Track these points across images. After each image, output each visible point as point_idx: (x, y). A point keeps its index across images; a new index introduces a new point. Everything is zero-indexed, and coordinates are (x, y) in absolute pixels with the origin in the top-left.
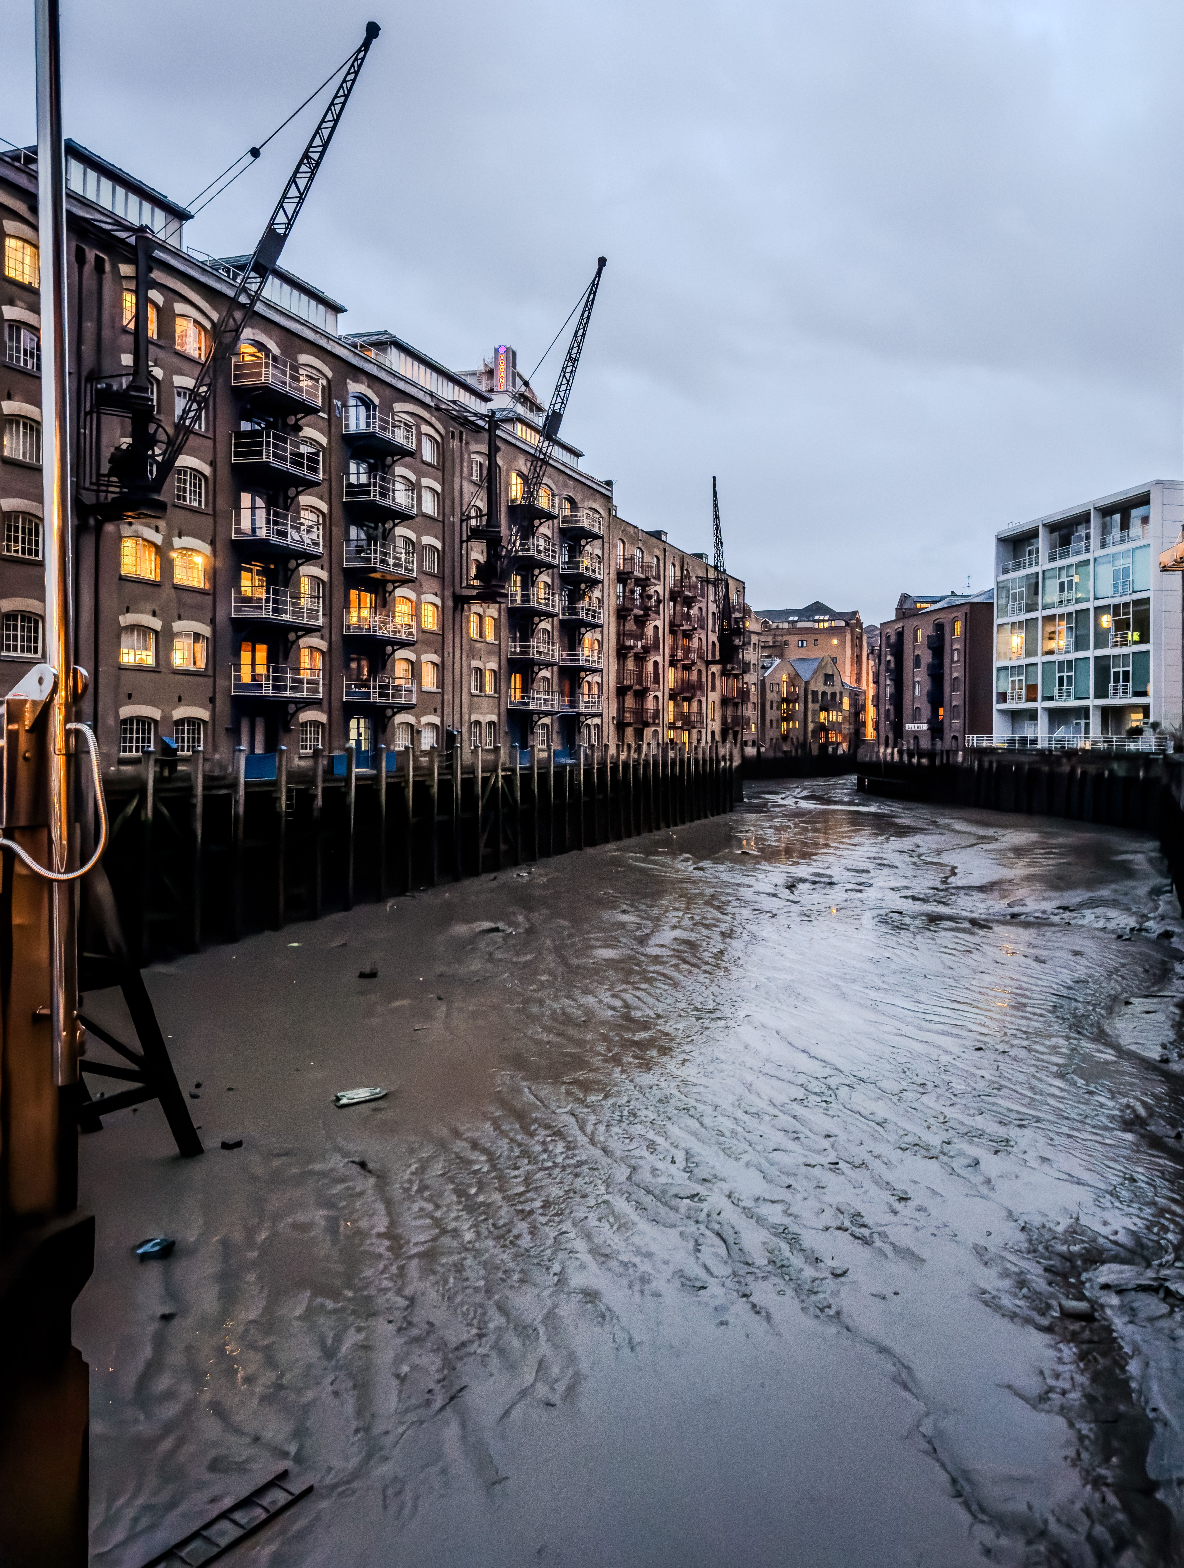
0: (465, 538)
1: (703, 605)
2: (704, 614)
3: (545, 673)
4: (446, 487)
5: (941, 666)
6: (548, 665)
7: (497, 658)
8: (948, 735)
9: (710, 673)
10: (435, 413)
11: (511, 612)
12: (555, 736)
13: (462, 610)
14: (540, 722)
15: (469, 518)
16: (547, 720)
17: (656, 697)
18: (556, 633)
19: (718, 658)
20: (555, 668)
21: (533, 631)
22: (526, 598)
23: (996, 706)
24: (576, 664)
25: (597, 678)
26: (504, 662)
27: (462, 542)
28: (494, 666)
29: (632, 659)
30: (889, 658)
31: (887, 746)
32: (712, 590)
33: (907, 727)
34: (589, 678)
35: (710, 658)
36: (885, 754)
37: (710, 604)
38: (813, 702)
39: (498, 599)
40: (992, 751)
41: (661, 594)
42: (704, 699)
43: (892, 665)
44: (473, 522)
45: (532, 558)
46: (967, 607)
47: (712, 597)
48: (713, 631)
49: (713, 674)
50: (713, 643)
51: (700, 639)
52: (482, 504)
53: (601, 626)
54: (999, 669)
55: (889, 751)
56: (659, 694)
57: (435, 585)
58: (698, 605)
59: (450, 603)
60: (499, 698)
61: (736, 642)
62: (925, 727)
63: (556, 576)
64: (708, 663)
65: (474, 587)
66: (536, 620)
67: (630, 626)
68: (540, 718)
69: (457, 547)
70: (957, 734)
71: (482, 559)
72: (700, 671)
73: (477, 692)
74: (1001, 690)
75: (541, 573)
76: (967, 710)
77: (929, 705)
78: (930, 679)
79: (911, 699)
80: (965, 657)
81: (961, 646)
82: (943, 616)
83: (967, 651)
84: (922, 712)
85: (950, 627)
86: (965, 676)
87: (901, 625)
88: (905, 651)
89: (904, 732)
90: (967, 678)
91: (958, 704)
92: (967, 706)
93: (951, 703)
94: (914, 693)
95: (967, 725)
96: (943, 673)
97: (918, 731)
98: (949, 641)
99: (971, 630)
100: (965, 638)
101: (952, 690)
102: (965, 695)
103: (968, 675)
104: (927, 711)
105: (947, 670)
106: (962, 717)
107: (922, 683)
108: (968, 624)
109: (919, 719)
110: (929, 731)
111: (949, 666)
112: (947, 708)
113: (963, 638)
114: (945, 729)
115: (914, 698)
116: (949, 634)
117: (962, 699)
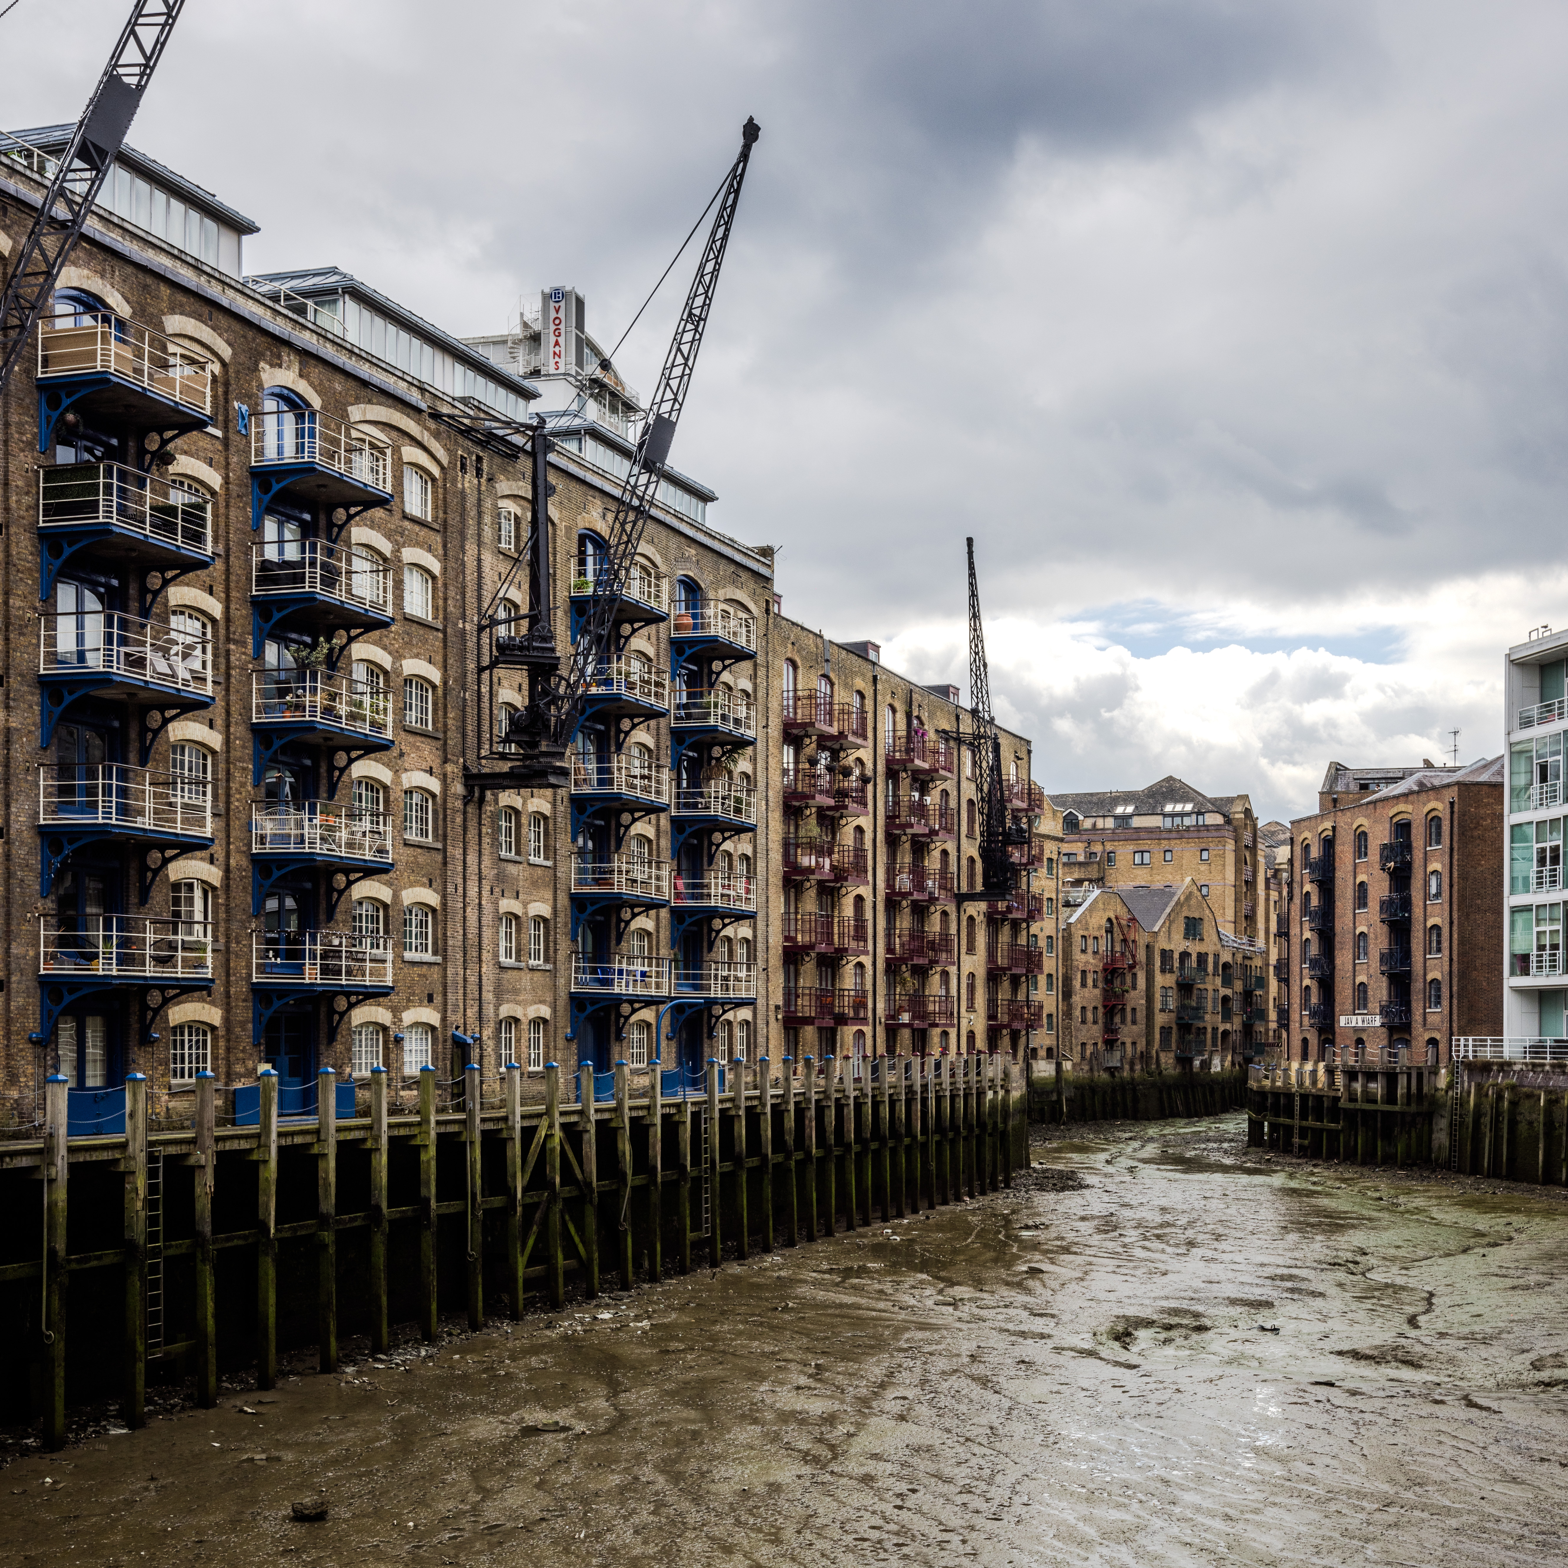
0: (486, 661)
1: (949, 786)
2: (953, 804)
3: (644, 922)
4: (452, 564)
5: (1406, 904)
6: (650, 906)
7: (549, 895)
8: (1421, 1036)
9: (964, 919)
10: (432, 424)
11: (578, 803)
12: (664, 1043)
13: (482, 800)
14: (634, 1019)
15: (494, 622)
16: (647, 1014)
17: (860, 965)
18: (665, 843)
19: (979, 888)
20: (664, 913)
21: (619, 841)
22: (605, 776)
23: (1511, 981)
24: (705, 903)
25: (744, 931)
26: (563, 900)
27: (481, 670)
28: (543, 909)
29: (813, 893)
30: (1308, 887)
31: (1305, 1057)
32: (967, 755)
33: (1343, 1021)
34: (729, 931)
35: (964, 889)
36: (1300, 1073)
37: (964, 784)
38: (1163, 971)
39: (552, 780)
40: (1505, 1066)
41: (869, 765)
42: (953, 970)
43: (1315, 901)
44: (502, 631)
45: (617, 698)
46: (1453, 793)
47: (967, 771)
48: (970, 836)
49: (971, 919)
50: (971, 860)
51: (945, 853)
52: (520, 596)
53: (752, 829)
54: (1515, 910)
55: (1309, 1067)
56: (866, 960)
57: (429, 752)
58: (941, 786)
59: (458, 788)
60: (554, 973)
61: (1016, 856)
62: (1378, 1021)
63: (664, 731)
64: (961, 899)
65: (503, 757)
66: (626, 818)
67: (811, 828)
68: (634, 1011)
69: (471, 678)
70: (1438, 1036)
71: (520, 700)
72: (945, 914)
73: (511, 962)
74: (1520, 950)
75: (634, 726)
76: (1455, 988)
77: (1384, 980)
78: (1385, 928)
79: (1351, 967)
80: (1451, 886)
81: (1443, 866)
82: (1409, 808)
83: (1455, 875)
84: (1370, 993)
85: (1422, 830)
86: (1451, 923)
87: (1328, 824)
88: (1339, 874)
89: (1337, 1030)
90: (1455, 928)
91: (1439, 977)
92: (1455, 980)
93: (1425, 975)
94: (1356, 956)
95: (1455, 1017)
96: (1410, 918)
97: (1363, 1030)
98: (1421, 856)
99: (1462, 834)
100: (1452, 849)
101: (1427, 950)
102: (1451, 960)
103: (1456, 922)
104: (1380, 991)
105: (1417, 911)
106: (1445, 1002)
107: (1372, 936)
108: (1456, 823)
109: (1365, 1007)
110: (1384, 1030)
111: (1421, 904)
112: (1417, 986)
113: (1447, 850)
114: (1414, 1025)
115: (1355, 965)
116: (1422, 843)
117: (1446, 968)
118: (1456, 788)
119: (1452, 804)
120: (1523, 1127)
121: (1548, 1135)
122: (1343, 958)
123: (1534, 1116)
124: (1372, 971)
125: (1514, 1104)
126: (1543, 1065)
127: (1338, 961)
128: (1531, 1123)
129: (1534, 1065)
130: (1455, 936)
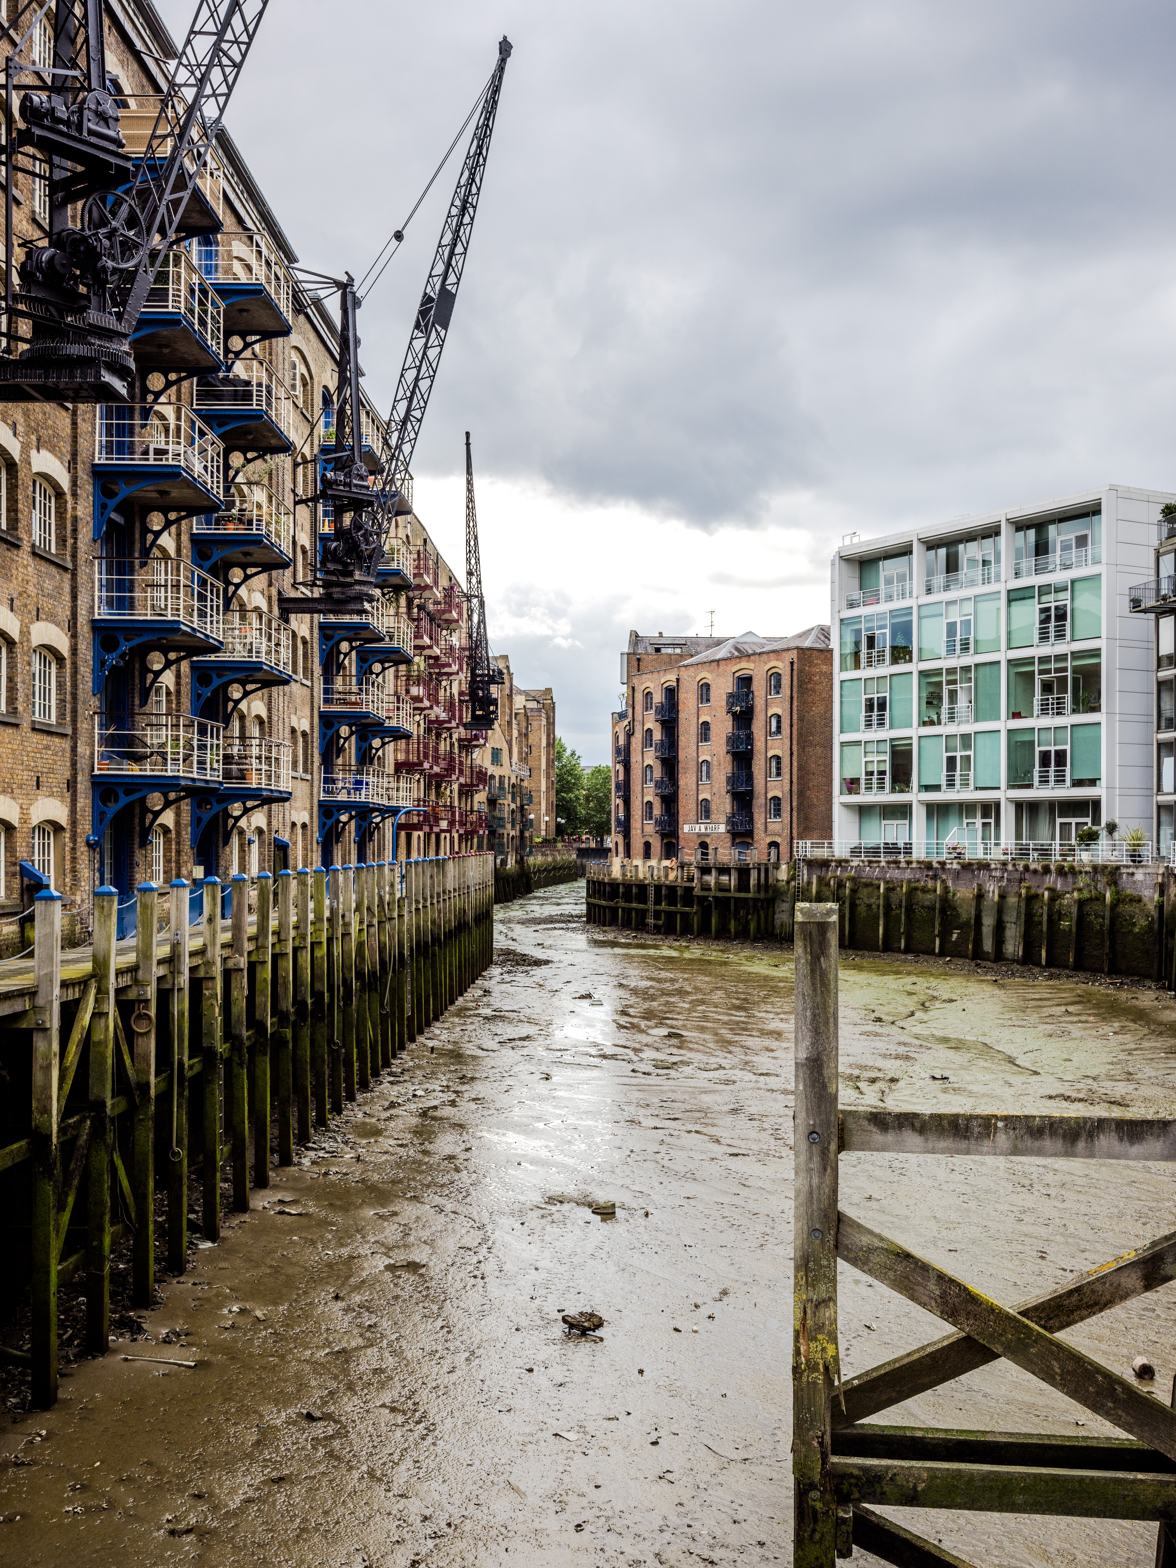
5: (749, 738)
7: (309, 712)
8: (762, 839)
23: (839, 798)
26: (316, 717)
28: (306, 724)
30: (650, 725)
31: (647, 855)
33: (686, 828)
46: (794, 654)
54: (843, 744)
67: (420, 663)
74: (849, 775)
76: (795, 804)
77: (728, 796)
78: (729, 758)
79: (694, 787)
80: (791, 726)
81: (784, 710)
82: (752, 666)
83: (795, 717)
84: (713, 807)
85: (764, 683)
86: (792, 754)
87: (673, 677)
88: (682, 716)
89: (681, 835)
90: (795, 758)
91: (780, 795)
92: (795, 797)
93: (766, 793)
94: (699, 779)
95: (795, 825)
96: (752, 750)
97: (707, 835)
98: (763, 702)
99: (800, 686)
100: (792, 698)
101: (768, 774)
102: (791, 782)
103: (795, 753)
104: (723, 805)
105: (759, 744)
106: (786, 813)
107: (715, 763)
108: (795, 678)
109: (707, 817)
110: (728, 835)
111: (763, 739)
112: (759, 802)
113: (788, 699)
114: (756, 831)
115: (698, 785)
116: (763, 692)
117: (787, 788)
118: (795, 651)
119: (792, 663)
120: (862, 909)
121: (886, 915)
122: (687, 780)
123: (872, 900)
124: (715, 790)
125: (853, 891)
126: (879, 862)
127: (682, 783)
128: (869, 906)
129: (870, 862)
130: (795, 764)
